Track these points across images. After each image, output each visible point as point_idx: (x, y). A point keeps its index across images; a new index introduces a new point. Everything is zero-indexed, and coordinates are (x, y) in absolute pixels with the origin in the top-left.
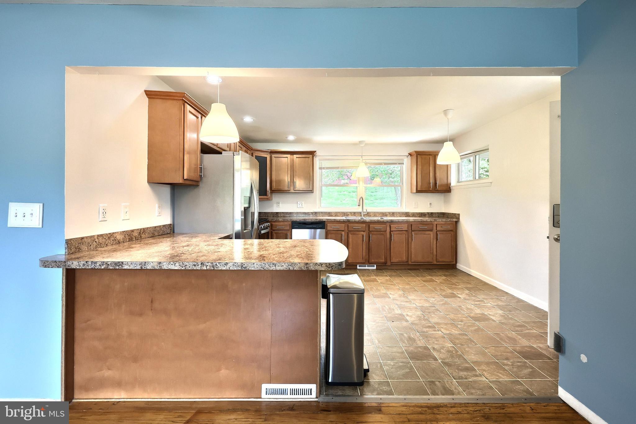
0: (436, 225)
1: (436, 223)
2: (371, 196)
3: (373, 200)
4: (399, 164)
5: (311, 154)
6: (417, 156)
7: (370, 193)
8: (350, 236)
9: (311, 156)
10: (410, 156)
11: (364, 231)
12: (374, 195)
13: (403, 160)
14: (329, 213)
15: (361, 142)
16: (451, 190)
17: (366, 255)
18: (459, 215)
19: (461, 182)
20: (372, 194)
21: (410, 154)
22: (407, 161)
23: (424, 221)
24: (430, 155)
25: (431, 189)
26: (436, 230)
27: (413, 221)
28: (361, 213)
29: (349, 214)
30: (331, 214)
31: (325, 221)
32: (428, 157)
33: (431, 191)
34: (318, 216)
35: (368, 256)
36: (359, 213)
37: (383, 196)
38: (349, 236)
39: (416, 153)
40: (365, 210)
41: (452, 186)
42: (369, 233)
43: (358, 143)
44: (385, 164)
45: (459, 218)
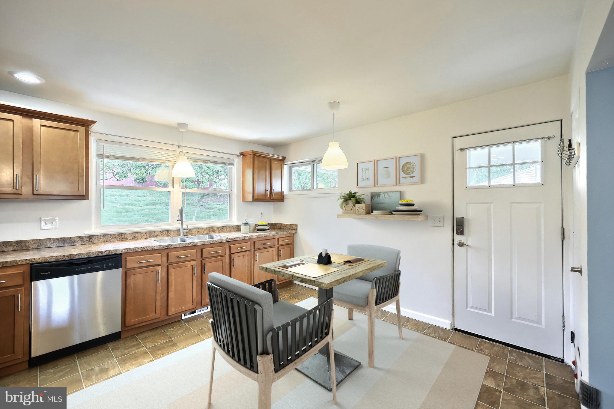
0: (278, 239)
1: (277, 237)
2: (139, 200)
3: (142, 206)
4: (229, 164)
5: (83, 125)
6: (254, 158)
7: (137, 197)
8: (172, 271)
9: (82, 129)
10: (242, 156)
11: (193, 260)
12: (142, 200)
13: (233, 160)
14: (120, 235)
15: (181, 125)
16: (284, 198)
17: (197, 296)
18: (296, 225)
19: (293, 191)
20: (139, 198)
21: (242, 154)
22: (238, 162)
23: (267, 236)
24: (266, 158)
25: (267, 198)
26: (278, 244)
27: (256, 237)
28: (178, 230)
29: (158, 233)
30: (123, 237)
31: (121, 254)
32: (265, 160)
33: (267, 199)
34: (95, 242)
35: (200, 296)
36: (176, 232)
37: (155, 201)
38: (170, 272)
39: (253, 153)
40: (185, 227)
41: (286, 195)
42: (201, 261)
43: (176, 125)
44: (211, 163)
45: (296, 230)
